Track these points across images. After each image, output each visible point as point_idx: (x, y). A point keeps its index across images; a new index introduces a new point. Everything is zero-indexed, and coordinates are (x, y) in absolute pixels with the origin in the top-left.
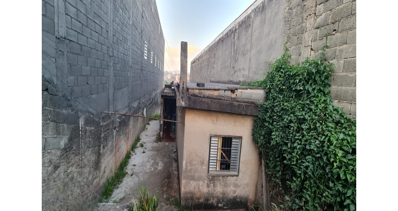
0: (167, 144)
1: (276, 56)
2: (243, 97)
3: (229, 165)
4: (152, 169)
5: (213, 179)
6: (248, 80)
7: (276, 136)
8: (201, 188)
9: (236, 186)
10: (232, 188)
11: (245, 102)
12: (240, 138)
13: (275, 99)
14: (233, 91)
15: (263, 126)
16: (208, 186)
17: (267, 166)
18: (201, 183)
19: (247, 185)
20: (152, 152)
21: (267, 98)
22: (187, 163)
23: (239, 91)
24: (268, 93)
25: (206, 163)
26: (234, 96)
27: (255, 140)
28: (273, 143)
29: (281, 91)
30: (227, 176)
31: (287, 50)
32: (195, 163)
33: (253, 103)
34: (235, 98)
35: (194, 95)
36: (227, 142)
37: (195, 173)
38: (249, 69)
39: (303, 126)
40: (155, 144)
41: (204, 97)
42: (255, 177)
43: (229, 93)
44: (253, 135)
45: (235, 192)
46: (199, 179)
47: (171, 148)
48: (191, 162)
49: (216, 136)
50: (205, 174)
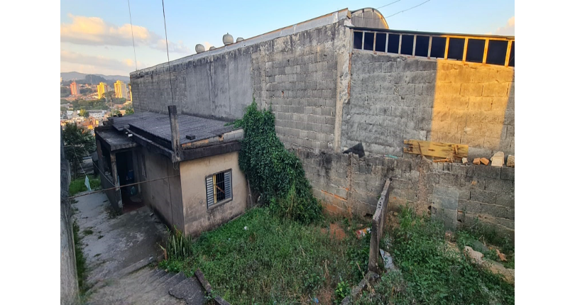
0: (133, 213)
1: (249, 102)
2: (229, 138)
3: (224, 194)
4: (131, 244)
5: (212, 212)
6: (231, 117)
7: (253, 162)
8: (203, 224)
9: (232, 208)
10: (229, 211)
11: (231, 142)
12: (230, 170)
13: (250, 136)
14: (220, 136)
15: (245, 156)
16: (209, 219)
17: (251, 183)
18: (202, 219)
19: (240, 204)
20: (116, 231)
21: (245, 135)
22: (187, 209)
23: (225, 134)
24: (246, 131)
25: (205, 201)
26: (221, 139)
27: (241, 168)
28: (252, 165)
29: (253, 129)
30: (224, 204)
31: (254, 99)
32: (194, 205)
33: (236, 141)
34: (222, 141)
35: (187, 148)
36: (220, 177)
37: (196, 213)
38: (230, 106)
39: (265, 152)
40: (113, 221)
41: (196, 148)
42: (244, 195)
43: (217, 138)
44: (239, 164)
45: (231, 213)
46: (201, 217)
47: (143, 215)
48: (190, 207)
49: (210, 176)
50: (205, 211)
